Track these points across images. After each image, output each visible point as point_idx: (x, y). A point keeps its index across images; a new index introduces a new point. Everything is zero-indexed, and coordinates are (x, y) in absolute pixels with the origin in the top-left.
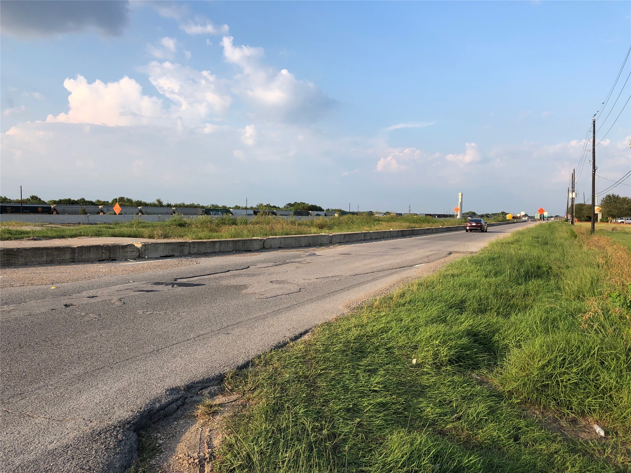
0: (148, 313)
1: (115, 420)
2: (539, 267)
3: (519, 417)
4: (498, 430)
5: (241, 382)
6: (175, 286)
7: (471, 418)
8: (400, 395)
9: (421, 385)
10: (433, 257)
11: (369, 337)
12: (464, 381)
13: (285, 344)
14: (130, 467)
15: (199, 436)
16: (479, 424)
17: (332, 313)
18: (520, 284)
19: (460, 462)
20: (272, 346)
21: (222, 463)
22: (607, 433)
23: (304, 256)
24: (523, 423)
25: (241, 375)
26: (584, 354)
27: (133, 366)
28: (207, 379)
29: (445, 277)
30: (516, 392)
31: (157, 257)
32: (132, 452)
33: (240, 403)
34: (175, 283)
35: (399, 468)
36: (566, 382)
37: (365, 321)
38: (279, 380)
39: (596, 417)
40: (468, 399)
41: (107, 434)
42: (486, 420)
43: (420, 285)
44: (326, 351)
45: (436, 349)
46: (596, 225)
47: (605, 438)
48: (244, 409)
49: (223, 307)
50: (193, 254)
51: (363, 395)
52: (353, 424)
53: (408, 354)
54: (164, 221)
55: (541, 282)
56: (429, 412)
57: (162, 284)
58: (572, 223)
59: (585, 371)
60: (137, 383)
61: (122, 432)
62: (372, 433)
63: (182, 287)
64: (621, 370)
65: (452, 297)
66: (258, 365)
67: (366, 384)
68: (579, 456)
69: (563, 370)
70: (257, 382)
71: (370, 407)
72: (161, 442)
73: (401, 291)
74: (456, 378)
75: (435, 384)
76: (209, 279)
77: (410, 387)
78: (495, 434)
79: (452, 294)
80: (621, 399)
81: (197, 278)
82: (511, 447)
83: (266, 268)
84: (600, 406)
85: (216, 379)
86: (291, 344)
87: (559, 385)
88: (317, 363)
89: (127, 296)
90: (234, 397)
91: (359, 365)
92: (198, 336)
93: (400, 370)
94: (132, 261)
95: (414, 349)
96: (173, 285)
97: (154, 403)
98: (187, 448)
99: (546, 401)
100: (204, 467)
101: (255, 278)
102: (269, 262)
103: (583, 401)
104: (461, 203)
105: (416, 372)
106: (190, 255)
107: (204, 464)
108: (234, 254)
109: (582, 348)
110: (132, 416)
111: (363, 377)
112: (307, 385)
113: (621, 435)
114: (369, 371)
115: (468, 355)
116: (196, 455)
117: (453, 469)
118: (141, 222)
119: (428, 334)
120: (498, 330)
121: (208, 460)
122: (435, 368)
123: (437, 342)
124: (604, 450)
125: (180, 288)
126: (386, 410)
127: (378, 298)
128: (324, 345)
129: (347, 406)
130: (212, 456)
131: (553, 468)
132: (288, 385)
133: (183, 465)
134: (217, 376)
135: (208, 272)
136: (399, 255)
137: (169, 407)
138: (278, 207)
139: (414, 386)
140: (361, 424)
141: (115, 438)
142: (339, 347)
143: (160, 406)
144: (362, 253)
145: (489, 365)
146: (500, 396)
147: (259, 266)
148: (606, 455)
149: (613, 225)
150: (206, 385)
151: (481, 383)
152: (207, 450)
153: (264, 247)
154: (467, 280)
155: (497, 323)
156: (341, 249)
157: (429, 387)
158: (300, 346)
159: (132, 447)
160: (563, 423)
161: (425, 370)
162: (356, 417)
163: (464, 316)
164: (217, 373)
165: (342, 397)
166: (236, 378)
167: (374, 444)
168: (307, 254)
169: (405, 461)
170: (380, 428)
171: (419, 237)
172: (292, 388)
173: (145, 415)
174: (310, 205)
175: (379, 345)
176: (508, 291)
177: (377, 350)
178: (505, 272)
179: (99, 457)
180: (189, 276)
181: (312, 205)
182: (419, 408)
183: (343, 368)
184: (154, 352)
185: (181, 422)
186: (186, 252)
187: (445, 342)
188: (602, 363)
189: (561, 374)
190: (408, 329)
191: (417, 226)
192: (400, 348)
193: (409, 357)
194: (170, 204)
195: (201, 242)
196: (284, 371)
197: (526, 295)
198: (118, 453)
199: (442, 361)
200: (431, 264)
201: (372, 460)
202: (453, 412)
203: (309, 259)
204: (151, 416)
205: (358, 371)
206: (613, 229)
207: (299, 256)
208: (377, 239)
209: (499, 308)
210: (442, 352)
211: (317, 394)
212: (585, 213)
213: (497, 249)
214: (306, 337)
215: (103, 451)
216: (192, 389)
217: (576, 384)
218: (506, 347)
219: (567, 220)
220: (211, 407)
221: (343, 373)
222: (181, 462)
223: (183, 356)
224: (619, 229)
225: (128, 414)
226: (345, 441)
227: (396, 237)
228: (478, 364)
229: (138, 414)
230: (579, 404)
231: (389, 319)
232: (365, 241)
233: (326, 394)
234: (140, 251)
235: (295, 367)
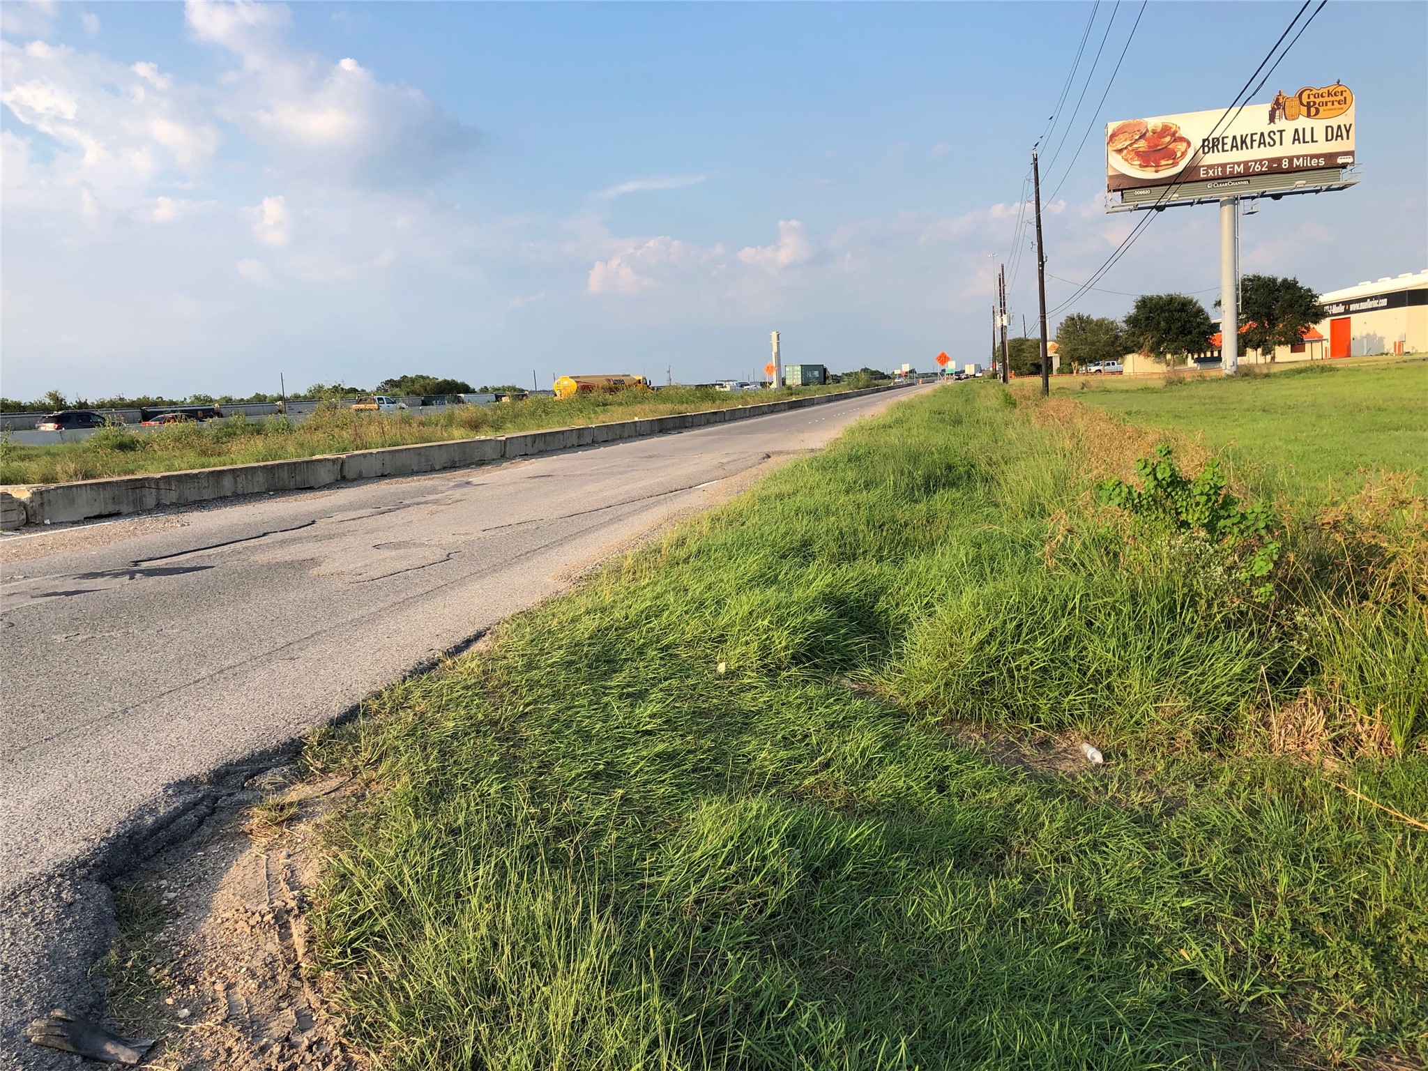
0: (79, 638)
1: (46, 864)
2: (950, 467)
3: (943, 747)
4: (906, 776)
5: (343, 750)
6: (138, 576)
7: (850, 761)
8: (701, 734)
9: (741, 712)
10: (732, 467)
11: (622, 630)
12: (828, 695)
13: (433, 665)
14: (105, 953)
15: (265, 870)
16: (869, 769)
17: (533, 593)
18: (916, 502)
19: (839, 841)
20: (405, 671)
21: (331, 912)
22: (1106, 757)
23: (444, 488)
24: (950, 758)
25: (341, 737)
26: (1056, 612)
27: (68, 749)
28: (261, 753)
29: (764, 500)
30: (932, 704)
31: (75, 519)
32: (104, 924)
33: (348, 793)
34: (133, 570)
35: (721, 868)
36: (1026, 669)
37: (608, 600)
38: (434, 736)
39: (1085, 729)
40: (840, 726)
41: (33, 893)
42: (881, 761)
43: (715, 520)
44: (530, 666)
45: (765, 637)
46: (1051, 380)
47: (1104, 766)
48: (362, 803)
49: (268, 608)
50: (168, 506)
51: (623, 743)
52: (610, 800)
53: (707, 656)
54: (78, 441)
55: (958, 495)
56: (765, 759)
57: (102, 575)
58: (1005, 380)
59: (1060, 644)
60: (86, 782)
61: (70, 885)
62: (654, 813)
63: (157, 578)
64: (1124, 634)
65: (784, 537)
66: (377, 712)
67: (627, 721)
68: (1062, 801)
69: (1019, 646)
70: (383, 745)
71: (642, 763)
72: (172, 895)
73: (676, 536)
74: (811, 690)
75: (771, 706)
76: (222, 555)
77: (720, 717)
78: (901, 783)
79: (782, 530)
80: (1128, 689)
81: (188, 556)
82: (935, 804)
83: (358, 521)
84: (1090, 708)
85: (284, 752)
86: (449, 662)
87: (1014, 677)
88: (515, 692)
89: (14, 608)
90: (334, 782)
91: (606, 688)
92: (222, 671)
93: (694, 687)
94: (11, 533)
95: (719, 642)
96: (132, 576)
97: (141, 817)
98: (239, 898)
99: (990, 712)
100: (289, 928)
101: (334, 542)
102: (361, 507)
103: (1059, 703)
104: (778, 354)
105: (729, 687)
106: (161, 507)
107: (288, 921)
108: (271, 497)
109: (1050, 599)
110: (88, 850)
111: (618, 710)
112: (496, 739)
113: (1133, 757)
114: (629, 695)
115: (829, 642)
116: (264, 907)
117: (829, 854)
118: (14, 448)
119: (746, 608)
120: (883, 590)
121: (296, 912)
122: (767, 676)
123: (766, 623)
124: (1106, 787)
125: (152, 580)
126: (675, 766)
127: (629, 553)
128: (523, 655)
129: (594, 769)
130: (304, 904)
131: (1016, 829)
132: (456, 744)
133: (238, 932)
134: (285, 744)
135: (216, 542)
136: (660, 468)
137: (178, 821)
138: (363, 391)
139: (728, 714)
140: (626, 800)
141: (54, 901)
142: (557, 656)
143: (156, 822)
144: (578, 472)
145: (874, 658)
146: (902, 715)
147: (340, 517)
148: (1110, 794)
149: (1082, 379)
150: (261, 766)
151: (861, 694)
152: (291, 894)
153: (343, 477)
154: (810, 503)
155: (880, 575)
156: (530, 467)
157: (759, 712)
158: (470, 662)
159: (102, 912)
160: (1026, 749)
161: (746, 681)
162: (614, 787)
163: (813, 568)
164: (283, 737)
165: (580, 752)
166: (329, 743)
167: (661, 833)
168: (452, 484)
169: (730, 852)
170: (668, 801)
171: (696, 432)
172: (464, 748)
173: (121, 843)
174: (440, 380)
175: (644, 644)
176: (894, 516)
177: (641, 654)
178: (885, 480)
179: (22, 943)
180: (168, 554)
181: (445, 381)
182: (744, 756)
183: (573, 697)
184: (115, 715)
185: (214, 849)
186: (150, 501)
187: (781, 621)
188: (1090, 624)
189: (1015, 656)
190: (702, 604)
191: (690, 410)
192: (689, 644)
193: (710, 661)
194: (85, 403)
195: (186, 475)
196: (441, 717)
197: (930, 519)
198: (70, 930)
199: (779, 659)
200: (733, 480)
201: (661, 862)
202: (813, 755)
203: (458, 493)
204: (136, 846)
205: (605, 699)
206: (1084, 385)
207: (434, 490)
208: (606, 442)
209: (881, 549)
210: (777, 642)
211: (521, 753)
212: (1028, 357)
213: (862, 439)
214: (480, 646)
215: (32, 930)
216: (228, 778)
217: (1044, 670)
218: (904, 619)
219: (994, 376)
220: (282, 809)
221: (575, 707)
222: (231, 927)
223: (193, 714)
224: (1094, 384)
225: (78, 846)
226: (598, 835)
227: (647, 435)
228: (851, 660)
229: (103, 844)
230: (1052, 709)
231: (659, 589)
232: (581, 448)
233: (544, 752)
234: (29, 508)
235: (466, 707)
